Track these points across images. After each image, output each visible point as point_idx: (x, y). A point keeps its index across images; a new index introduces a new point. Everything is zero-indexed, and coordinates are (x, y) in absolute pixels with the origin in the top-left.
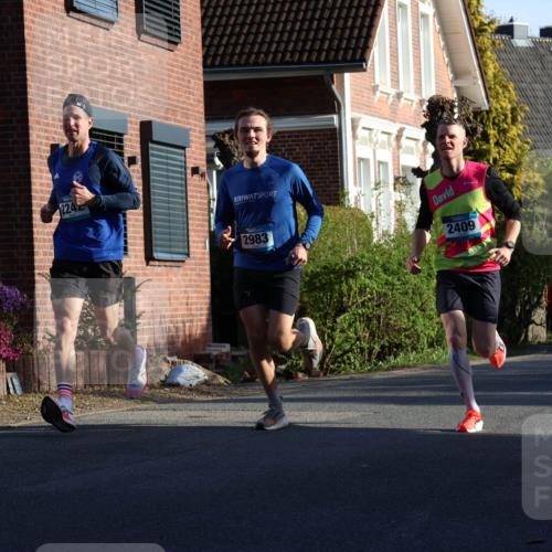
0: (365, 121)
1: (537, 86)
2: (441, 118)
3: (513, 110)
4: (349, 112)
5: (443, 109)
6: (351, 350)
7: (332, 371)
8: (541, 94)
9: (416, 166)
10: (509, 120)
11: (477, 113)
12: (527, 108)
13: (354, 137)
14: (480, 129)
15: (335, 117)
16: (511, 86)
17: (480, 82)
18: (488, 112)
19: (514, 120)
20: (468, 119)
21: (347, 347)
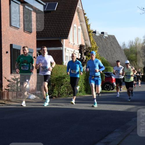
0: (68, 49)
1: (100, 43)
2: (82, 48)
3: (96, 47)
4: (64, 47)
5: (82, 47)
6: (64, 93)
7: (60, 97)
8: (101, 45)
10: (95, 49)
11: (89, 48)
12: (98, 47)
13: (65, 52)
14: (89, 51)
15: (62, 48)
16: (95, 43)
17: (90, 42)
18: (91, 48)
19: (96, 49)
20: (87, 49)
21: (63, 92)
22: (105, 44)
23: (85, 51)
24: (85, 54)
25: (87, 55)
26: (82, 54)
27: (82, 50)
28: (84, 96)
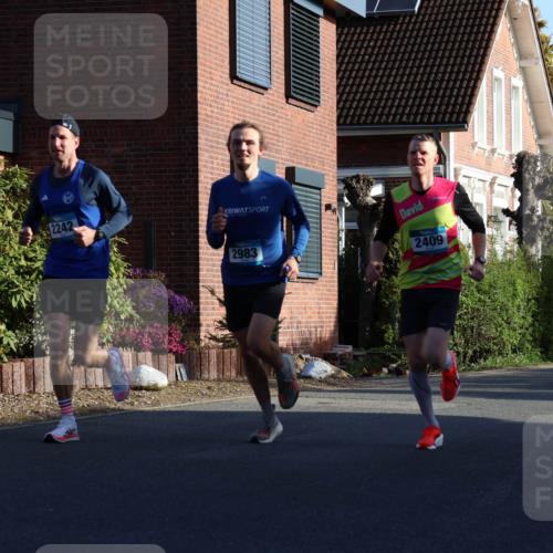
0: (466, 170)
4: (452, 163)
9: (505, 208)
28: (535, 367)
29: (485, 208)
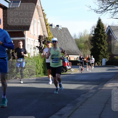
0: (29, 38)
4: (26, 37)
5: (41, 37)
8: (57, 35)
9: (37, 46)
11: (47, 38)
13: (27, 41)
14: (47, 40)
15: (24, 38)
16: (52, 34)
17: (47, 33)
18: (48, 38)
20: (45, 39)
22: (60, 35)
23: (43, 41)
24: (43, 43)
25: (45, 44)
26: (40, 43)
27: (41, 40)
28: (43, 77)
29: (33, 46)
